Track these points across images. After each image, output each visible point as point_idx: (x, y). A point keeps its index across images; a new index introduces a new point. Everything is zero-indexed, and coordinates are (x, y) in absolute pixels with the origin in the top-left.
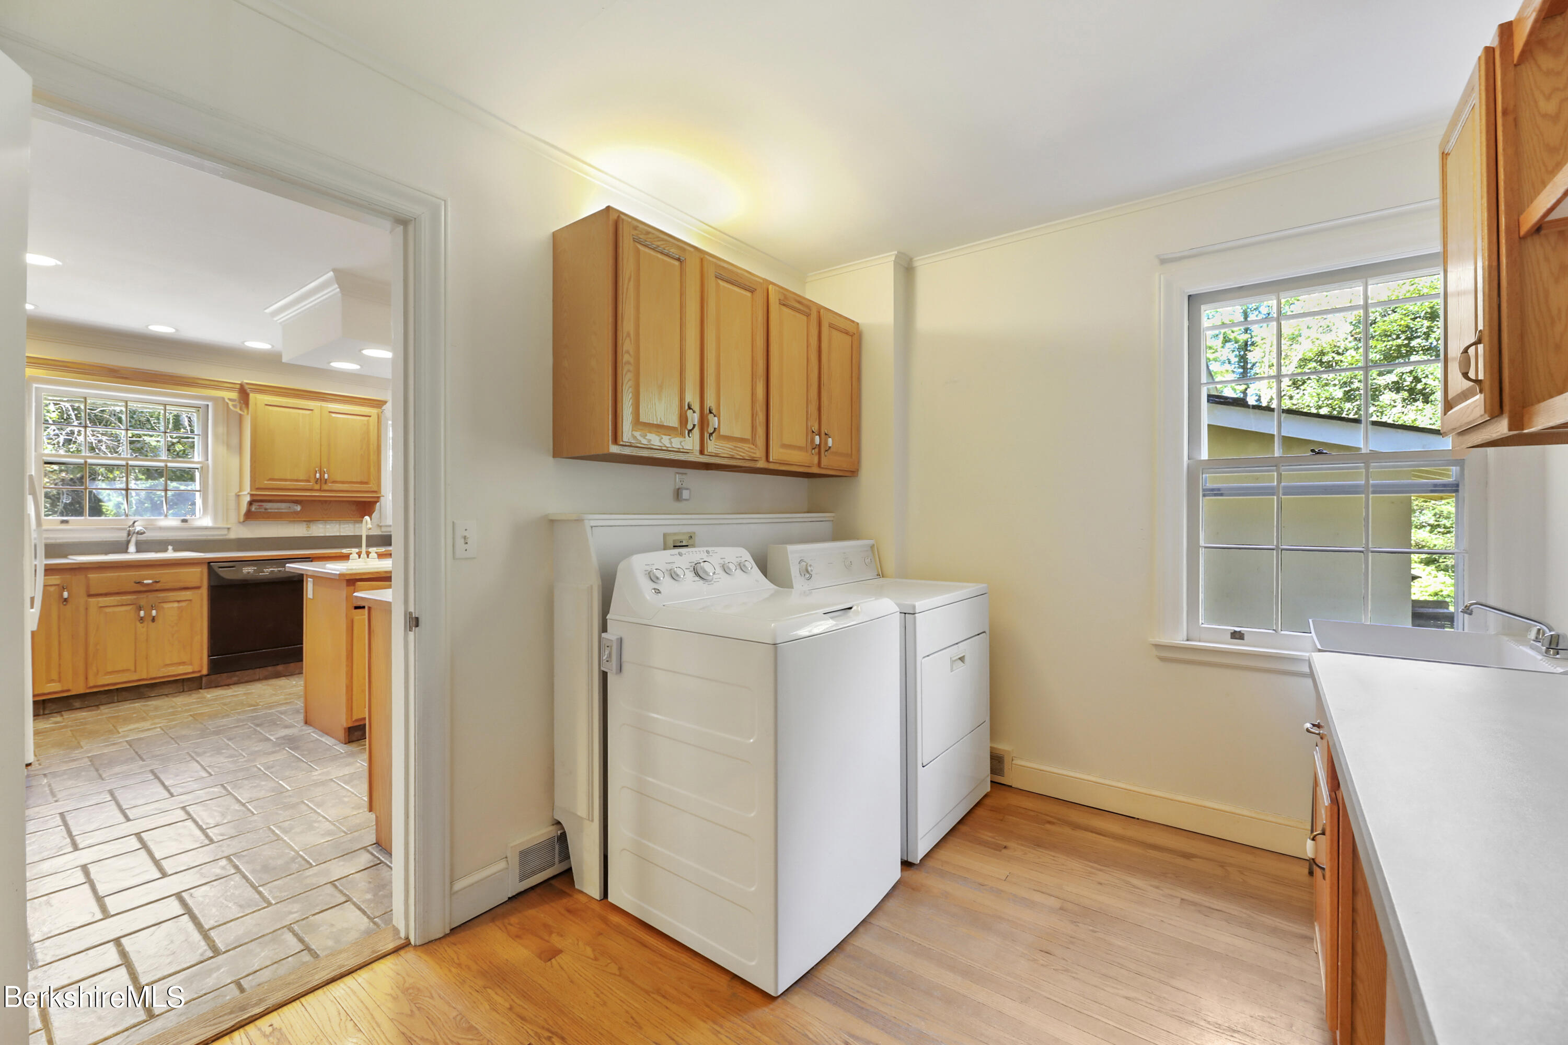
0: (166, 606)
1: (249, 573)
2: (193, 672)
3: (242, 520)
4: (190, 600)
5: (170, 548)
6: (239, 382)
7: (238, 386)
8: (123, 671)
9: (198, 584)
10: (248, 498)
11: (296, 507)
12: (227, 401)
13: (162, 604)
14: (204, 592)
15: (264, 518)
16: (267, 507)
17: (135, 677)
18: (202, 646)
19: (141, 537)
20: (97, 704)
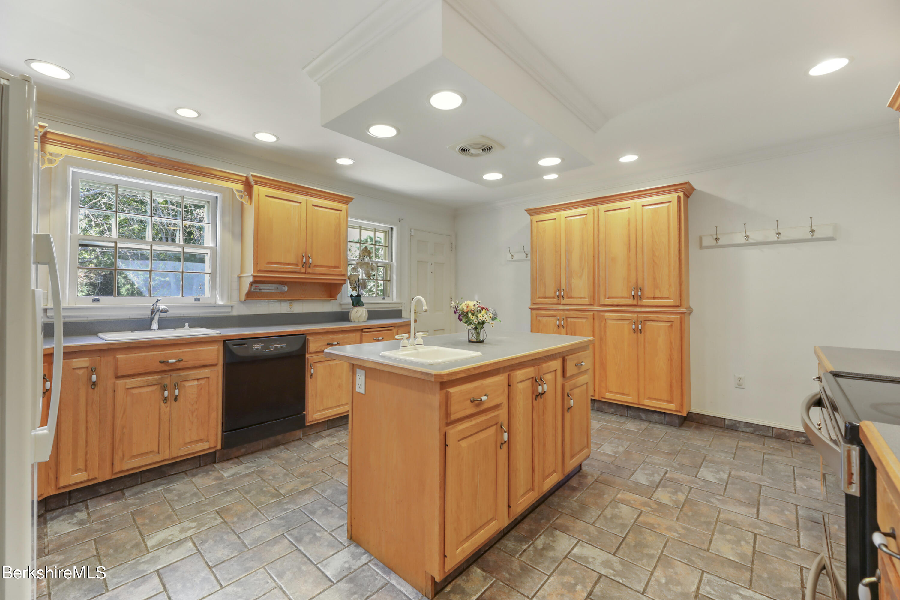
0: (188, 384)
1: (257, 349)
2: (210, 448)
3: (243, 298)
4: (208, 378)
5: (187, 324)
6: (245, 175)
7: (244, 179)
8: (147, 453)
9: (215, 362)
10: (251, 279)
11: (283, 288)
12: (235, 192)
13: (183, 383)
14: (220, 368)
15: (259, 297)
16: (261, 288)
17: (157, 458)
18: (217, 422)
19: (163, 315)
20: (122, 488)
